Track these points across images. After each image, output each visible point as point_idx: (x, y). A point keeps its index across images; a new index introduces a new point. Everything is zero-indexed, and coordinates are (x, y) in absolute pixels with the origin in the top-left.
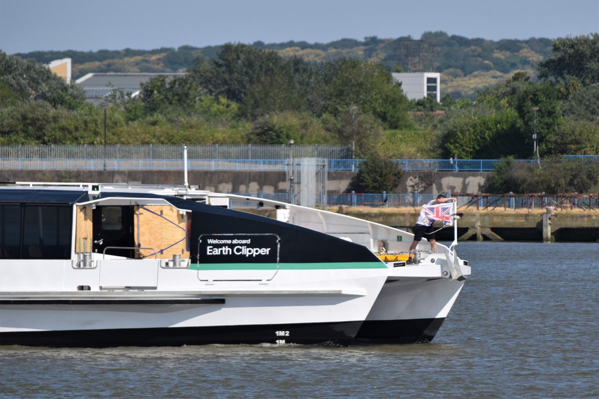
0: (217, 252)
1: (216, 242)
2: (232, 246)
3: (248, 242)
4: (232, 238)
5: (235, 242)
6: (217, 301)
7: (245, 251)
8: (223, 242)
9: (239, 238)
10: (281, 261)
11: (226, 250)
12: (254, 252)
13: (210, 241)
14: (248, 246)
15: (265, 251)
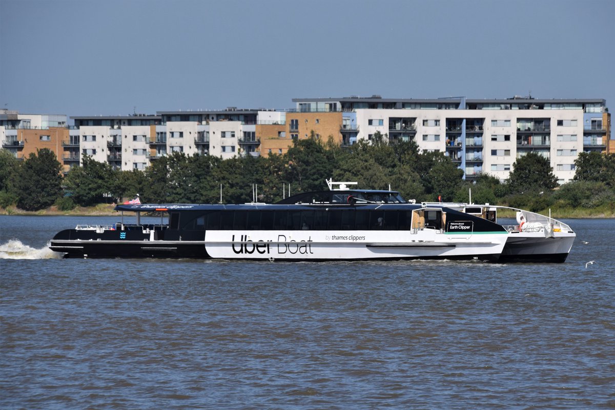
0: (453, 228)
1: (453, 224)
2: (458, 226)
3: (463, 224)
4: (458, 223)
5: (459, 224)
6: (453, 246)
7: (462, 228)
8: (455, 224)
9: (460, 222)
10: (473, 231)
11: (456, 227)
12: (465, 228)
13: (451, 224)
14: (463, 225)
15: (468, 227)
